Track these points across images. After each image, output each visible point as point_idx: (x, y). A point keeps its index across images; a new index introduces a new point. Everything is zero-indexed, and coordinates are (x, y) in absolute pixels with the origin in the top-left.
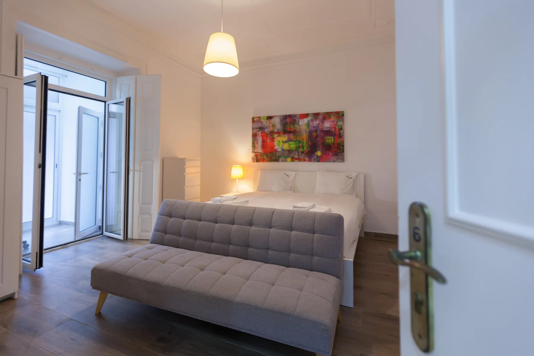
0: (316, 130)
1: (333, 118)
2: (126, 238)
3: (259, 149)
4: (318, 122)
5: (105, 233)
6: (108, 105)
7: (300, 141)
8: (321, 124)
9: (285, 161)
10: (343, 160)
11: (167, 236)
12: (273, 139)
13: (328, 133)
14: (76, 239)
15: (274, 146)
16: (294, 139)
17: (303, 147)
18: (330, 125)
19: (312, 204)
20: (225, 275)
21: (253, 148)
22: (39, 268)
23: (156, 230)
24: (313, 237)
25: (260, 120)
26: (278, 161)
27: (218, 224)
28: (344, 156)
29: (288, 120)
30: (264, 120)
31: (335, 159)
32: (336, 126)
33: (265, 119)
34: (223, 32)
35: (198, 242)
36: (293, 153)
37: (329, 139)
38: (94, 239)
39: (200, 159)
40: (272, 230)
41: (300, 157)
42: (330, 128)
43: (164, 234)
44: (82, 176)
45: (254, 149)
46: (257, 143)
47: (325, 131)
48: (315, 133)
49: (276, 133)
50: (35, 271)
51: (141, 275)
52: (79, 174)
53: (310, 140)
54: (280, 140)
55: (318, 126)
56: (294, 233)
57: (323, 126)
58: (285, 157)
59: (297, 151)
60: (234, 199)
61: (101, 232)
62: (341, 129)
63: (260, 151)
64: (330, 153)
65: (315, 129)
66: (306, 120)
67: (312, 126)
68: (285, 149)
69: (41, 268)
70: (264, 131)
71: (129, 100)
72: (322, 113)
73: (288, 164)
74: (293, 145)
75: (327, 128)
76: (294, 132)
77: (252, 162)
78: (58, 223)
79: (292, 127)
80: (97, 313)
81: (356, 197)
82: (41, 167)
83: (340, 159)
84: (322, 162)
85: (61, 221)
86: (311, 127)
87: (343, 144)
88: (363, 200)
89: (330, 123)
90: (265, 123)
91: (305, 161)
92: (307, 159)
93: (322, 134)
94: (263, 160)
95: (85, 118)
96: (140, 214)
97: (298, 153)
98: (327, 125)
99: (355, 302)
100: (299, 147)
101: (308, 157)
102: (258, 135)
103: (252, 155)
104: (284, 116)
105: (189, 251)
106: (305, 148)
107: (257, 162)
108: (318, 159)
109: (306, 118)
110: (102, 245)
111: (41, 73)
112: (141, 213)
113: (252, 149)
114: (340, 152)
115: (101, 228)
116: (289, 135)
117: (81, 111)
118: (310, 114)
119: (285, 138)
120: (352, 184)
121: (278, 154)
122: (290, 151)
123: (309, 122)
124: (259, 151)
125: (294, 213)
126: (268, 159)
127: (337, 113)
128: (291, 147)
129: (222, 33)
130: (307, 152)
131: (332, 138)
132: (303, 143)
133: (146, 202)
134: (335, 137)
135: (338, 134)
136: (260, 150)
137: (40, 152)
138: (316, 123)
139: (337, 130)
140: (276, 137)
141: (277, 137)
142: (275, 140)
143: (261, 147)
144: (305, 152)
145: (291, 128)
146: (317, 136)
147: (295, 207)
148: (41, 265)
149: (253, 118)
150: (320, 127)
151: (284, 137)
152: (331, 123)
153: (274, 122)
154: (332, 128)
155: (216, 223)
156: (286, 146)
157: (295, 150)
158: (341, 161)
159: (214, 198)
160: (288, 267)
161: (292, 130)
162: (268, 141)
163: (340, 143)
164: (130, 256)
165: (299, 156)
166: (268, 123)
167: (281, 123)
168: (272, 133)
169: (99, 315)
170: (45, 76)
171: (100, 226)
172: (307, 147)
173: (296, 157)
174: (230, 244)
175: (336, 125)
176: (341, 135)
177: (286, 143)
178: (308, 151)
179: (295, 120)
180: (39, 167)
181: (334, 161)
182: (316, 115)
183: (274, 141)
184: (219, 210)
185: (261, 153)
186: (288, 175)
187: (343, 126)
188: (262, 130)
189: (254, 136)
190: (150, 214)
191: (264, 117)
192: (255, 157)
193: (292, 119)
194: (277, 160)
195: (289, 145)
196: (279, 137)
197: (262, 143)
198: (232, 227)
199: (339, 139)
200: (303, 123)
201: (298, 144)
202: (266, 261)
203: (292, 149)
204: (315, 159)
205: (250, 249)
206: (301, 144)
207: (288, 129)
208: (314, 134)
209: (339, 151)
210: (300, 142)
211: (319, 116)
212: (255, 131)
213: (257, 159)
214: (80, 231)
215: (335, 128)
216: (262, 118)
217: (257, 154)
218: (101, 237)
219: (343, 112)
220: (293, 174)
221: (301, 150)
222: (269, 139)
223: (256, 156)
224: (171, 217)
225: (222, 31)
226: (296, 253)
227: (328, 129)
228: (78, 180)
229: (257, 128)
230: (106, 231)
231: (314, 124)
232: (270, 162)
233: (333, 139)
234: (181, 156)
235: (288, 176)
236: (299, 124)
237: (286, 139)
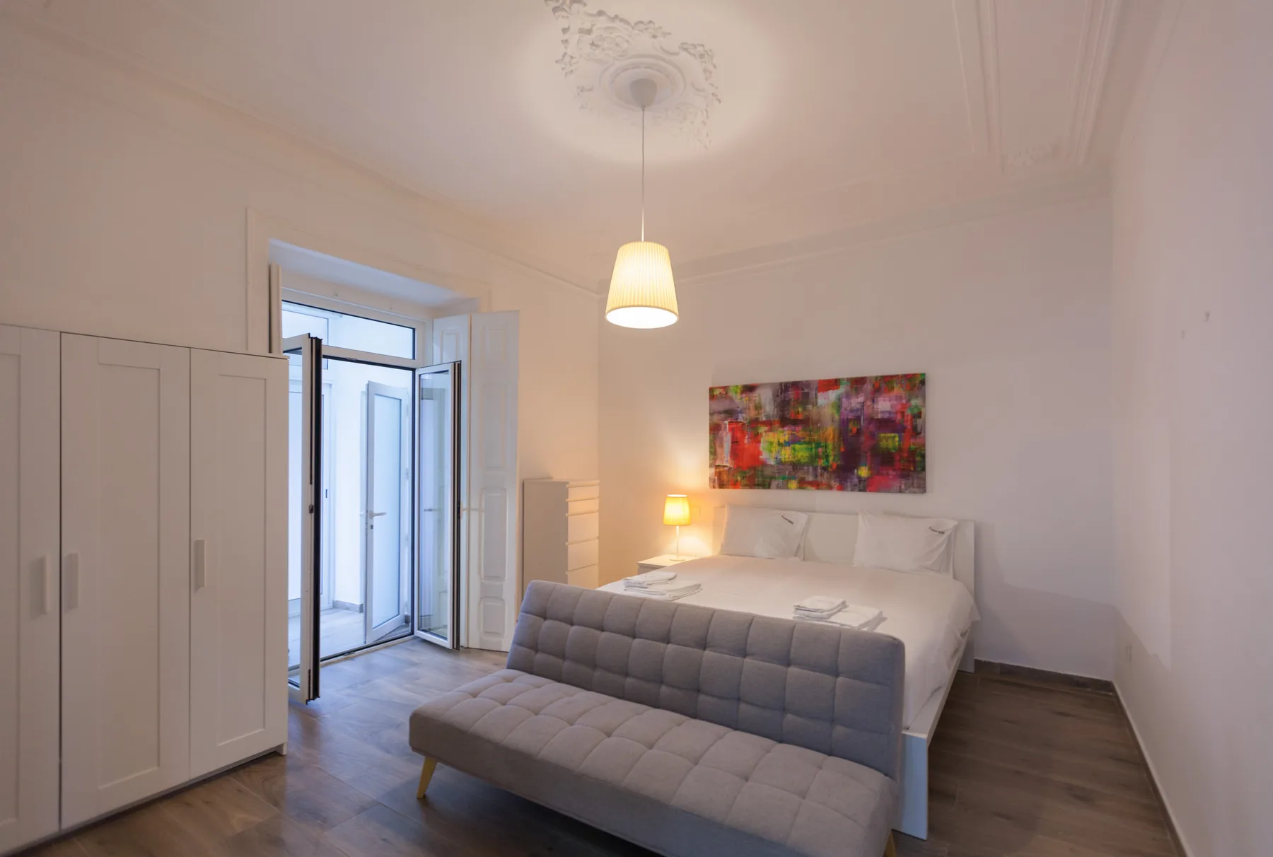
0: (858, 419)
1: (898, 390)
2: (457, 647)
3: (725, 459)
4: (861, 399)
5: (418, 633)
6: (420, 375)
7: (821, 443)
8: (869, 403)
9: (785, 487)
10: (922, 488)
11: (540, 657)
12: (756, 438)
13: (886, 424)
14: (368, 644)
15: (760, 453)
16: (804, 438)
17: (827, 456)
18: (892, 406)
19: (840, 601)
20: (651, 749)
21: (712, 457)
22: (314, 699)
23: (518, 642)
24: (835, 683)
25: (727, 393)
26: (769, 488)
27: (637, 641)
28: (924, 479)
29: (791, 394)
30: (736, 393)
31: (903, 487)
32: (906, 408)
33: (739, 391)
34: (645, 240)
35: (598, 674)
36: (803, 469)
37: (887, 439)
38: (397, 644)
39: (598, 481)
40: (748, 660)
41: (819, 479)
42: (889, 412)
43: (533, 652)
44: (375, 518)
45: (715, 459)
46: (722, 446)
47: (878, 419)
48: (854, 423)
49: (764, 423)
50: (307, 703)
51: (498, 735)
52: (369, 515)
53: (843, 440)
54: (772, 440)
55: (861, 409)
56: (793, 670)
57: (873, 408)
58: (783, 479)
59: (812, 466)
60: (670, 580)
61: (409, 629)
62: (919, 415)
63: (728, 465)
64: (891, 472)
65: (854, 414)
66: (832, 395)
67: (849, 409)
68: (783, 460)
69: (317, 699)
70: (737, 419)
71: (458, 367)
72: (870, 378)
73: (793, 496)
74: (802, 452)
75: (883, 412)
76: (806, 422)
77: (711, 488)
78: (331, 605)
79: (800, 410)
80: (421, 797)
81: (955, 577)
82: (314, 511)
83: (915, 485)
84: (870, 491)
85: (336, 601)
86: (846, 409)
87: (923, 452)
88: (973, 588)
89: (890, 401)
90: (739, 400)
91: (830, 488)
92: (835, 484)
93: (872, 427)
94: (735, 485)
95: (378, 401)
96: (481, 598)
97: (815, 469)
98: (884, 405)
99: (931, 828)
100: (817, 456)
101: (838, 479)
102: (723, 426)
103: (709, 472)
104: (781, 384)
105: (582, 690)
106: (831, 459)
107: (720, 488)
108: (861, 485)
109: (834, 389)
110: (414, 658)
111: (309, 334)
112: (485, 595)
113: (710, 459)
114: (915, 470)
115: (408, 620)
116: (793, 428)
117: (371, 392)
118: (843, 379)
119: (783, 435)
120: (944, 546)
121: (768, 472)
122: (796, 466)
123: (840, 399)
124: (725, 464)
125: (793, 629)
126: (745, 482)
127: (909, 378)
128: (799, 457)
129: (642, 243)
130: (834, 467)
131: (895, 437)
132: (826, 447)
133: (492, 575)
134: (903, 434)
135: (909, 427)
136: (727, 461)
137: (311, 483)
138: (856, 401)
139: (909, 418)
140: (764, 434)
141: (766, 432)
142: (762, 440)
143: (729, 455)
144: (831, 467)
145: (798, 413)
146: (859, 432)
147: (799, 608)
148: (316, 693)
149: (711, 390)
150: (867, 411)
151: (782, 432)
152: (895, 402)
153: (760, 399)
154: (896, 413)
155: (634, 637)
156: (786, 454)
157: (807, 464)
158: (915, 490)
159: (628, 578)
160: (781, 742)
161: (801, 417)
162: (746, 441)
163: (916, 449)
164: (475, 695)
165: (816, 476)
166: (745, 400)
167: (775, 401)
168: (755, 423)
169: (423, 800)
170: (316, 338)
171: (406, 617)
172: (834, 455)
173: (810, 478)
174: (662, 682)
175: (904, 406)
176: (919, 430)
177: (787, 448)
178: (838, 466)
179: (807, 395)
180: (311, 512)
181: (900, 491)
182: (858, 383)
183: (759, 442)
184: (639, 610)
185: (730, 468)
186: (791, 520)
187: (923, 410)
188: (731, 417)
189: (715, 429)
190: (499, 598)
191: (737, 386)
192: (716, 478)
193: (801, 392)
194: (765, 485)
195: (793, 452)
196: (771, 434)
197: (732, 447)
198: (666, 648)
199: (912, 441)
200: (826, 400)
201: (814, 450)
202: (734, 724)
203: (799, 461)
204: (855, 485)
205: (702, 697)
206: (820, 450)
207: (790, 413)
208: (853, 427)
209: (912, 469)
210: (818, 445)
211: (865, 386)
212: (716, 418)
213: (721, 481)
214: (374, 626)
215: (903, 413)
216: (732, 389)
217: (721, 469)
218: (410, 640)
219: (924, 374)
220: (802, 518)
221: (822, 463)
222: (747, 437)
223: (719, 474)
224: (545, 619)
225: (643, 240)
226: (797, 713)
227: (886, 416)
228: (369, 528)
229: (720, 413)
230: (419, 629)
231: (853, 405)
232: (751, 488)
233: (897, 439)
234: (558, 476)
235: (792, 523)
236: (817, 403)
237: (786, 438)
